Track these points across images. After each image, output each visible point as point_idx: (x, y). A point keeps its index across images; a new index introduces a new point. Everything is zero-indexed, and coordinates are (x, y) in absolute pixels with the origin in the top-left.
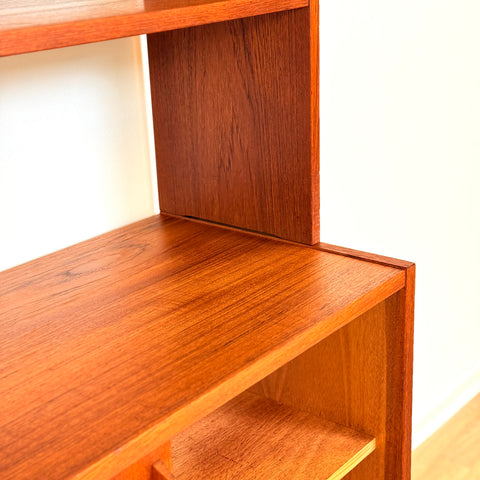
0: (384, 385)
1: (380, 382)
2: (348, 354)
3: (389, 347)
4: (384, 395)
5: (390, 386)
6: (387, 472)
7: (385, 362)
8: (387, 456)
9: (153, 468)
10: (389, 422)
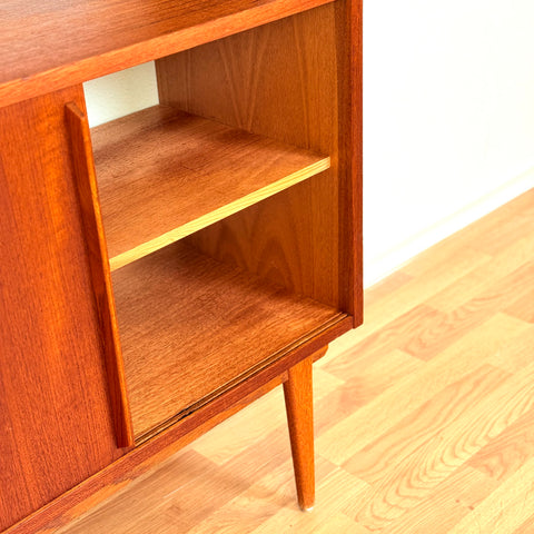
0: (336, 102)
1: (333, 99)
2: (306, 73)
3: (339, 62)
4: (336, 112)
5: (341, 101)
6: (340, 189)
7: (336, 77)
8: (340, 172)
9: (65, 107)
10: (340, 138)
